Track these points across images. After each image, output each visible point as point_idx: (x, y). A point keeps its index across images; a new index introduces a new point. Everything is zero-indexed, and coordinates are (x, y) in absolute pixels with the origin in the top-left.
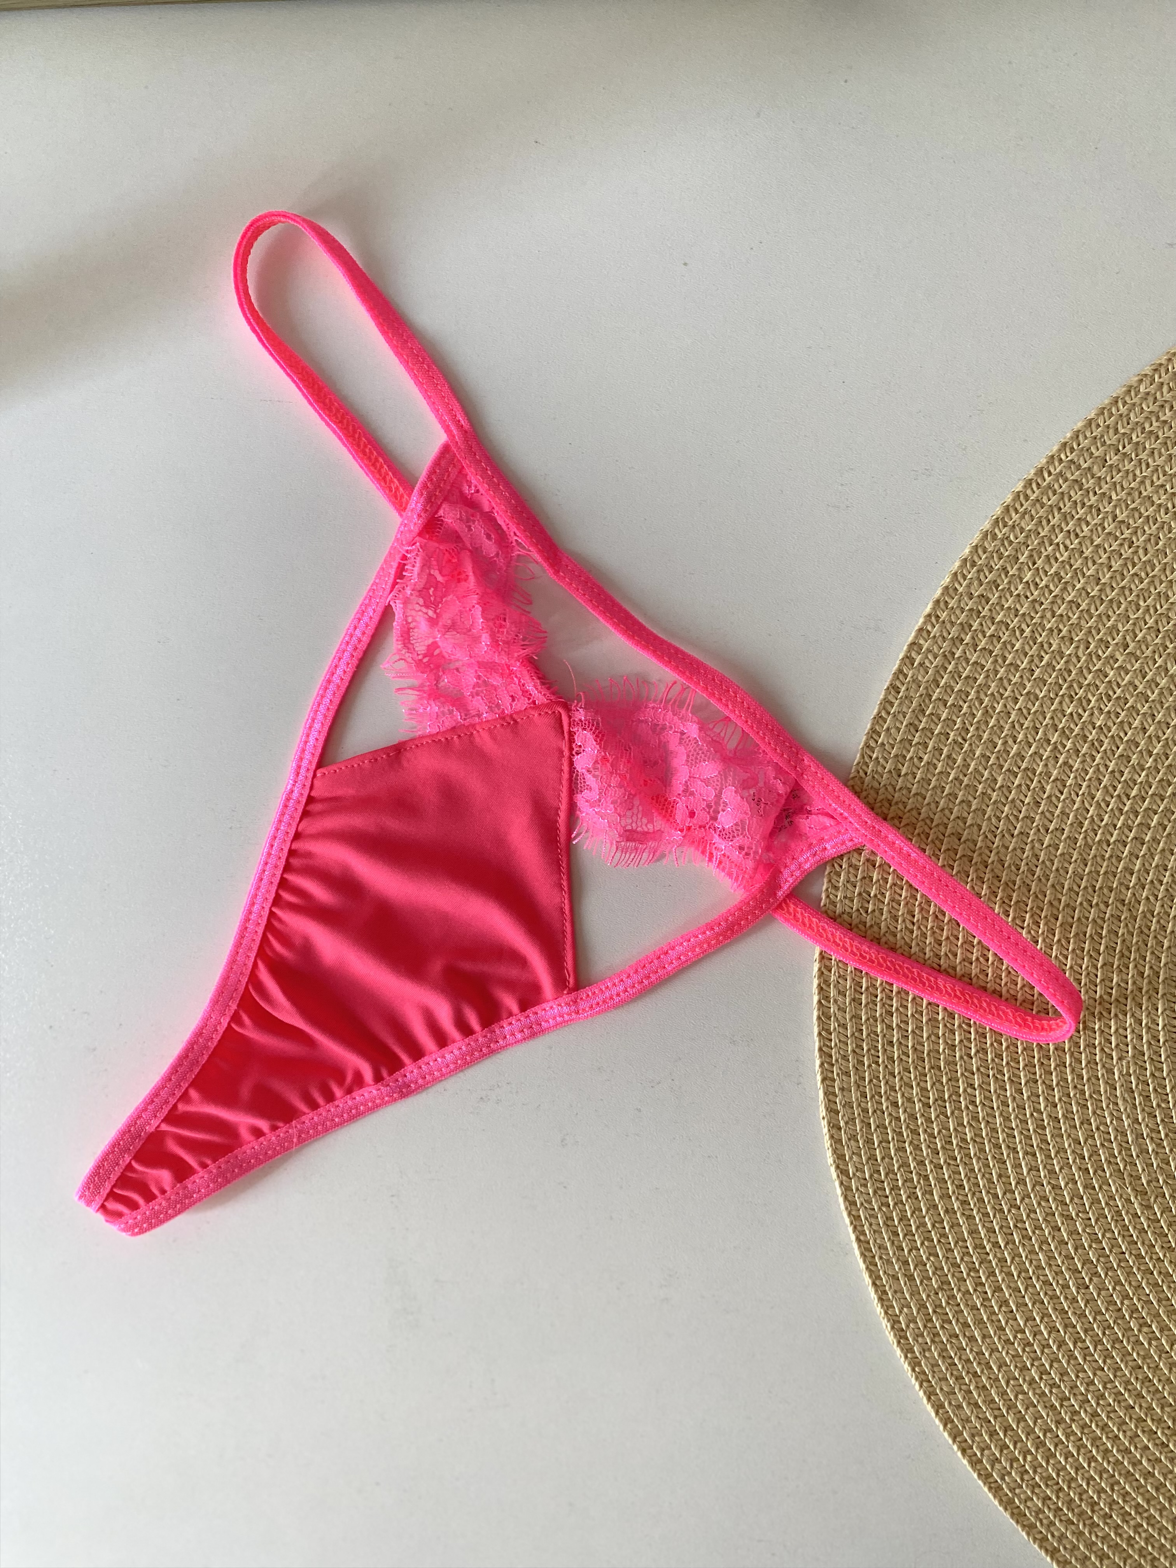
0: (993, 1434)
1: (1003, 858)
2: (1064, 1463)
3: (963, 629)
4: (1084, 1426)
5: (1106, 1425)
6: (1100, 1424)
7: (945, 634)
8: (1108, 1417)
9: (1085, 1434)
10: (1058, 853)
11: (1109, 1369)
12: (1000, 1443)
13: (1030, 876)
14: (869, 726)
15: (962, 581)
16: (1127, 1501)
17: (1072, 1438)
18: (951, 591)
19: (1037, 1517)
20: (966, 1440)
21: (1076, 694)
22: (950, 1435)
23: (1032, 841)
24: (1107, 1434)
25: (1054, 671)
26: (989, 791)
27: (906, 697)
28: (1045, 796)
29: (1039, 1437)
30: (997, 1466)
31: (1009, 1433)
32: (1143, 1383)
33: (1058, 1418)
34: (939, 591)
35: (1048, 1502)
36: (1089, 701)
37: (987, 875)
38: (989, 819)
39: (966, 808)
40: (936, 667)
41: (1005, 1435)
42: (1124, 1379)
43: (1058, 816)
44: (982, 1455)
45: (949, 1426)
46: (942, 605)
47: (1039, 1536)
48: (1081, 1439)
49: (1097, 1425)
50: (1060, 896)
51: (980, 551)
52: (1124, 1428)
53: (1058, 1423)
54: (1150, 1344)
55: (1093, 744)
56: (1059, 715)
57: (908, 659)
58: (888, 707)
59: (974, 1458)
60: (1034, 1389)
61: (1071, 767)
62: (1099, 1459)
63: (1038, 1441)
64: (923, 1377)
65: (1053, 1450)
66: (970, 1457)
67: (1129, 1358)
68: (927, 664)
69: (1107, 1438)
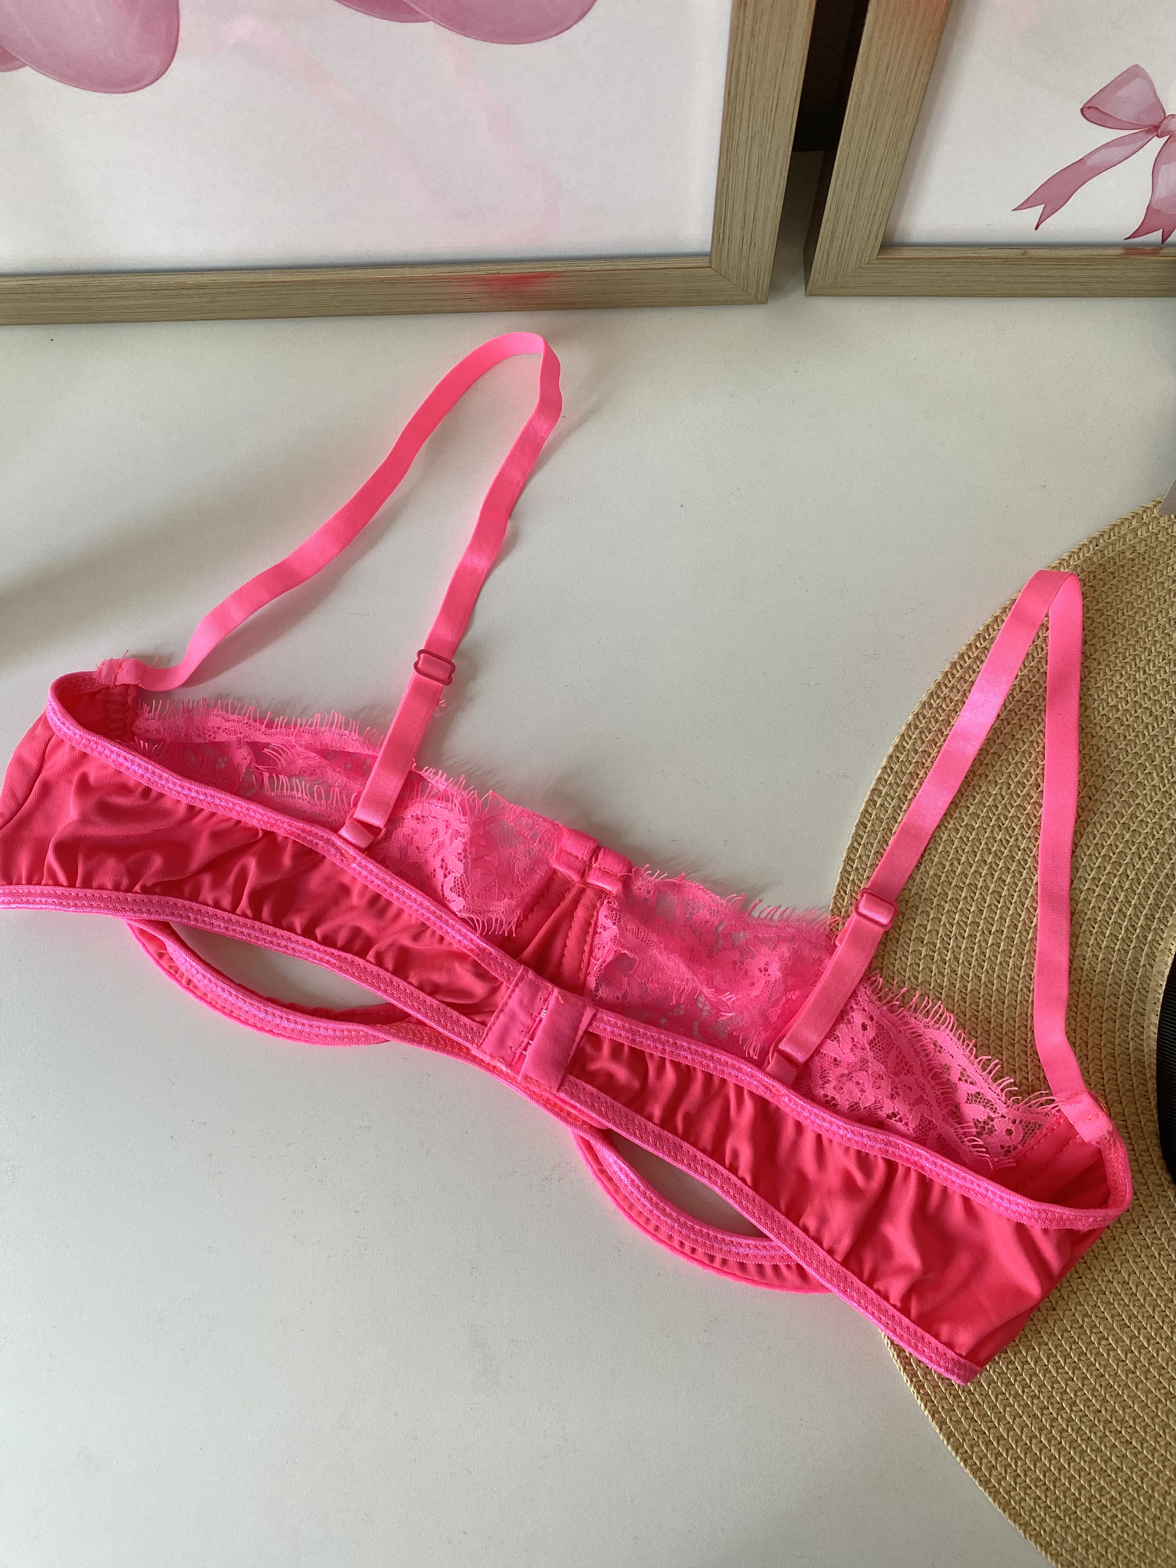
0: (988, 1443)
1: (958, 956)
2: (1048, 1465)
3: (912, 777)
4: (1062, 1431)
5: (1080, 1428)
6: (1075, 1428)
7: (899, 782)
8: (1081, 1421)
9: (1063, 1438)
10: (1000, 950)
11: (1077, 1379)
12: (994, 1451)
13: (980, 969)
14: (845, 855)
15: (908, 740)
16: (1103, 1495)
17: (1053, 1442)
18: (901, 749)
19: (1030, 1516)
20: (967, 1452)
21: (1003, 824)
22: (953, 1447)
23: (979, 941)
24: (1081, 1436)
25: (985, 807)
26: (943, 903)
27: (872, 831)
28: (986, 905)
29: (1026, 1444)
30: (995, 1473)
31: (1001, 1442)
32: (1106, 1389)
33: (1040, 1425)
34: (891, 749)
35: (1039, 1501)
36: (1014, 829)
37: (946, 971)
38: (944, 925)
39: (925, 917)
40: (894, 807)
41: (998, 1444)
42: (1090, 1386)
43: (998, 920)
44: (981, 1463)
45: (952, 1440)
46: (894, 758)
47: (1033, 1533)
48: (1061, 1443)
49: (1072, 1429)
50: (1004, 984)
51: (921, 717)
52: (1094, 1429)
53: (1040, 1430)
54: (1108, 1355)
55: (1020, 863)
56: (992, 841)
57: (871, 802)
58: (859, 839)
59: (974, 1467)
60: (1019, 1402)
61: (1004, 881)
62: (1077, 1460)
63: (1026, 1447)
64: (927, 1398)
65: (1038, 1454)
66: (971, 1466)
67: (1093, 1368)
68: (886, 804)
69: (1082, 1440)
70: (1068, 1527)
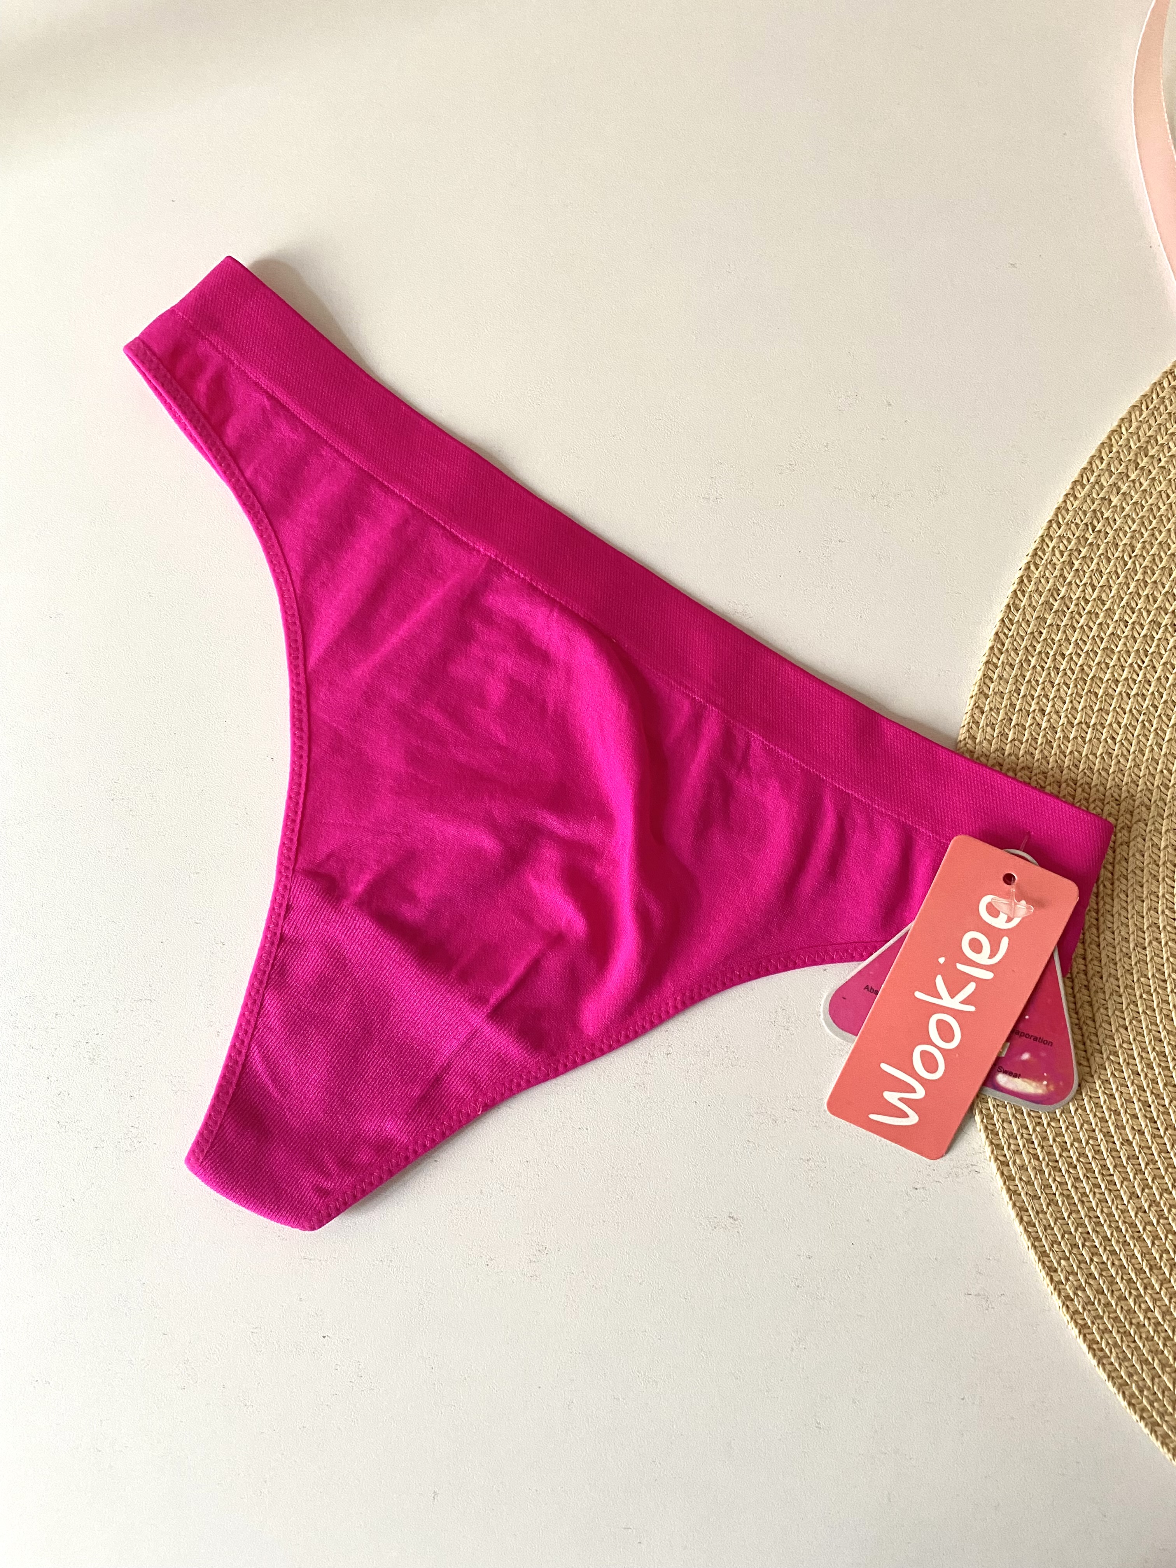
70: (1042, 1172)
